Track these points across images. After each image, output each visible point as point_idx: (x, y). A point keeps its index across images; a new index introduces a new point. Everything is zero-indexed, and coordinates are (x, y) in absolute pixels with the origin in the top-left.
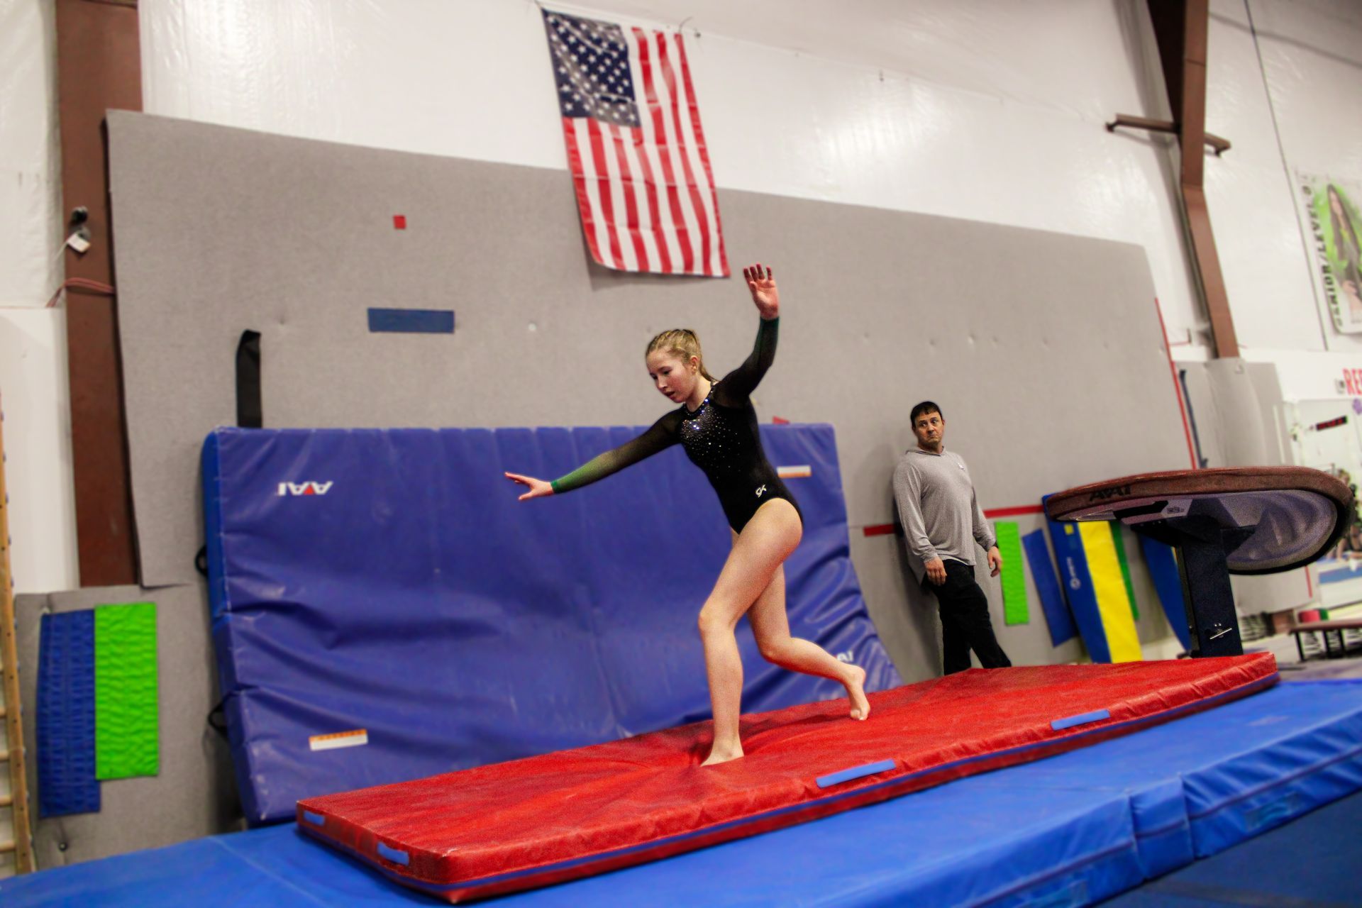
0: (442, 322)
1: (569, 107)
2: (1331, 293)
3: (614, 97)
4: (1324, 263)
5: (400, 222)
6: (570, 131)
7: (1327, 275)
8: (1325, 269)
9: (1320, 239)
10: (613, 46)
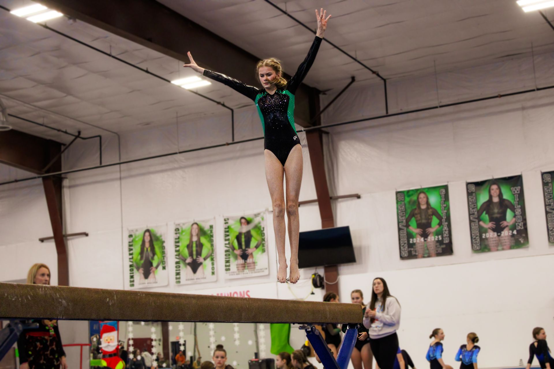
2: (132, 275)
4: (131, 263)
7: (132, 268)
8: (131, 266)
9: (131, 254)
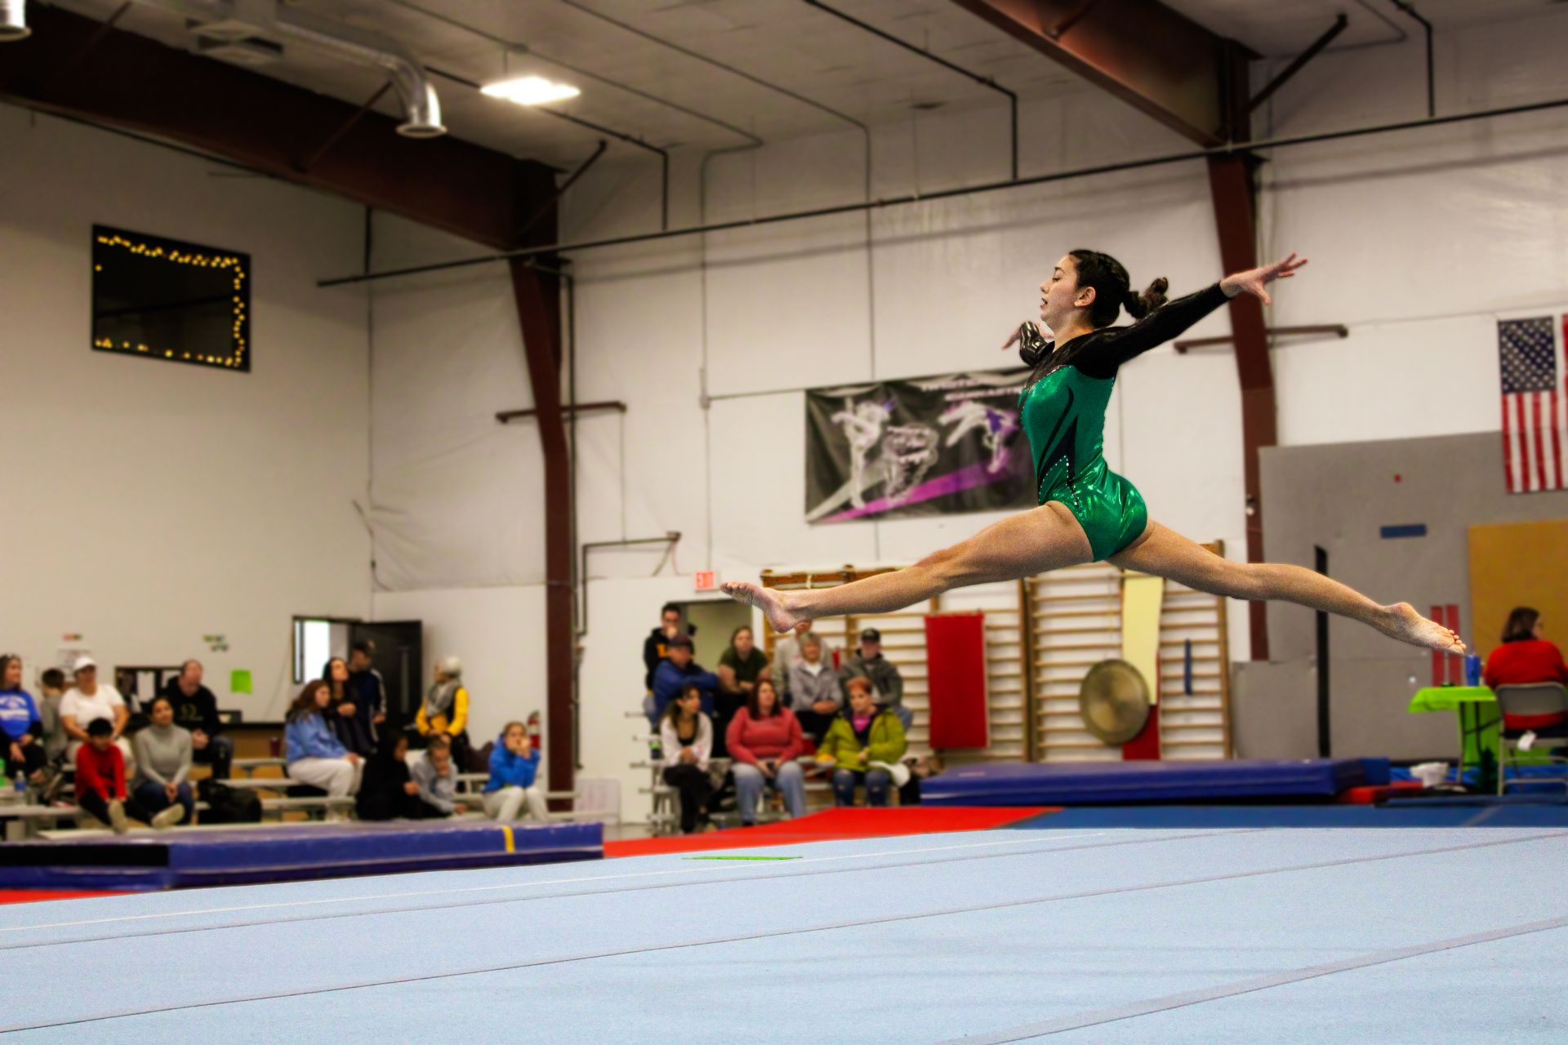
0: (1418, 530)
1: (1506, 387)
3: (1540, 372)
5: (1398, 478)
6: (1505, 403)
10: (1543, 335)
